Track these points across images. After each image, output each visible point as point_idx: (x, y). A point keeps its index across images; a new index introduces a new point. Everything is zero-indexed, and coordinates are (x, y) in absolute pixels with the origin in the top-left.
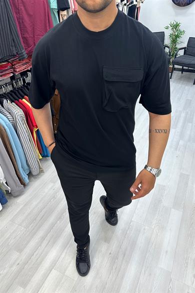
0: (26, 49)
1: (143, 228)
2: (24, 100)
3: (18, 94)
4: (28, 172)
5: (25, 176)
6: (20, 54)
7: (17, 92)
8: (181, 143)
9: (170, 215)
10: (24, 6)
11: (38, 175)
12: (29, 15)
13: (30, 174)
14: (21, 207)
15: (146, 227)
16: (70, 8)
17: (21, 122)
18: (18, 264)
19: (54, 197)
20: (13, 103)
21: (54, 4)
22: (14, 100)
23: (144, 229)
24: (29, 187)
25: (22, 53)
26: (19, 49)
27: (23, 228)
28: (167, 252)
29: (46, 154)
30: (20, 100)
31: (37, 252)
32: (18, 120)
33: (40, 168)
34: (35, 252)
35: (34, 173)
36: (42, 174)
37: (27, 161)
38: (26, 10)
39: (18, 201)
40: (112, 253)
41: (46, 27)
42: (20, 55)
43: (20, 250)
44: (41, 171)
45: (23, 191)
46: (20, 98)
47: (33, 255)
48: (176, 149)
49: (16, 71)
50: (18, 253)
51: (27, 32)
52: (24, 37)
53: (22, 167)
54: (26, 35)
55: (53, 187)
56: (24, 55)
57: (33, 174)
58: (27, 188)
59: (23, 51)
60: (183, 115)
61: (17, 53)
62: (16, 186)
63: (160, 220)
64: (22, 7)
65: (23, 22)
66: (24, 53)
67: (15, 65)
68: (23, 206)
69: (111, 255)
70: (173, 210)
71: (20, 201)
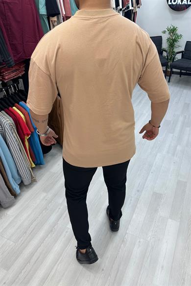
0: (14, 56)
1: (138, 240)
2: (14, 108)
3: (8, 102)
4: (20, 182)
5: (15, 186)
6: (6, 61)
7: (7, 100)
8: (179, 148)
9: (166, 225)
10: (12, 13)
11: (30, 184)
13: (22, 185)
14: (11, 219)
15: (142, 240)
16: (60, 14)
17: (10, 132)
18: (4, 283)
19: (46, 208)
20: (3, 111)
21: (43, 10)
22: (3, 108)
23: (140, 242)
24: (21, 197)
25: (9, 60)
26: (5, 57)
27: (12, 243)
28: (162, 267)
29: (39, 162)
30: (10, 108)
31: (25, 270)
32: (6, 129)
33: (32, 177)
34: (23, 269)
35: (26, 183)
36: (35, 183)
37: (18, 170)
38: (13, 16)
39: (8, 213)
40: (104, 269)
42: (7, 63)
43: (7, 268)
44: (33, 181)
45: (14, 203)
46: (10, 106)
47: (21, 273)
48: (173, 155)
49: (5, 79)
50: (6, 271)
51: (15, 38)
52: (13, 44)
53: (13, 177)
54: (15, 42)
55: (44, 197)
56: (10, 63)
58: (19, 198)
60: (181, 119)
61: (3, 60)
62: (7, 197)
63: (156, 231)
64: (10, 14)
65: (10, 29)
66: (11, 61)
67: (3, 72)
68: (13, 218)
69: (103, 272)
70: (170, 220)
71: (11, 212)
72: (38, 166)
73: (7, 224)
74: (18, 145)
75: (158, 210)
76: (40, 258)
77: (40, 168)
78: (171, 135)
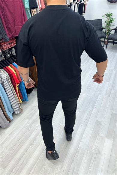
0: (9, 35)
1: (86, 152)
2: (9, 67)
3: (5, 63)
4: (13, 112)
5: (10, 115)
6: (4, 38)
8: (113, 91)
9: (104, 143)
10: (7, 7)
11: (19, 114)
12: (11, 13)
13: (14, 114)
14: (7, 136)
15: (88, 152)
16: (38, 7)
17: (6, 82)
19: (28, 129)
20: (2, 69)
21: (27, 5)
22: (3, 67)
24: (13, 122)
25: (6, 38)
26: (3, 35)
27: (7, 151)
29: (25, 100)
30: (7, 67)
31: (15, 169)
32: (4, 80)
33: (20, 109)
35: (17, 112)
36: (22, 113)
37: (11, 105)
38: (9, 9)
39: (5, 132)
40: (65, 170)
41: (22, 20)
43: (4, 167)
44: (21, 111)
45: (9, 125)
46: (6, 66)
48: (109, 96)
49: (3, 49)
50: (3, 169)
51: (10, 23)
52: (8, 27)
53: (8, 110)
54: (10, 26)
55: (28, 122)
56: (7, 39)
57: (16, 114)
58: (12, 122)
59: (6, 37)
60: (114, 72)
61: (2, 38)
62: (4, 122)
63: (98, 146)
64: (6, 8)
65: (7, 17)
66: (7, 38)
67: (2, 45)
68: (8, 135)
69: (64, 172)
70: (106, 139)
71: (7, 131)
72: (24, 102)
73: (5, 139)
74: (12, 90)
75: (99, 132)
76: (25, 161)
77: (25, 103)
78: (108, 83)
